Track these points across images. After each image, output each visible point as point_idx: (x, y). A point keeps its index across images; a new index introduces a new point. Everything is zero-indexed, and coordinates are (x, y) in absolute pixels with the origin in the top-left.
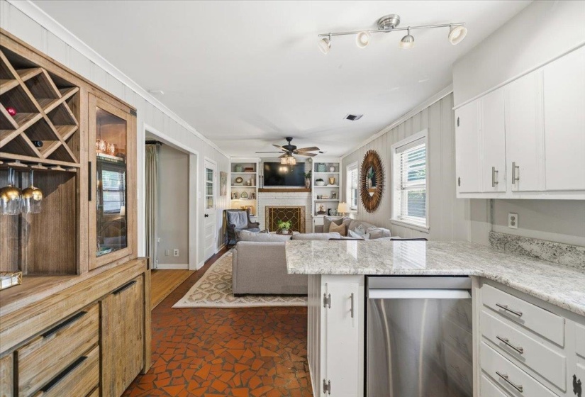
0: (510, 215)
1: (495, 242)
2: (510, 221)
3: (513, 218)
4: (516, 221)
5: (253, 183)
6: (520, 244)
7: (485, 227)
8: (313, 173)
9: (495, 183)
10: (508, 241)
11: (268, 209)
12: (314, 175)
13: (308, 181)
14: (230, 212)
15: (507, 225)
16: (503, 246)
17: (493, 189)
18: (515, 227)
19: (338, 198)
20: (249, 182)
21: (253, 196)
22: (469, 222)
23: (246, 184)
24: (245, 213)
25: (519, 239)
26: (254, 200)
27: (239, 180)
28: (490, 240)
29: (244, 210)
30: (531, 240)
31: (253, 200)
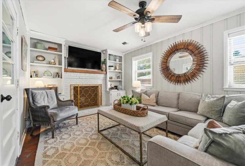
5: (57, 63)
8: (108, 61)
11: (72, 87)
12: (109, 63)
13: (104, 66)
14: (34, 91)
19: (122, 79)
20: (53, 61)
21: (58, 75)
23: (50, 63)
24: (53, 91)
26: (60, 79)
27: (41, 59)
29: (51, 88)
31: (58, 79)
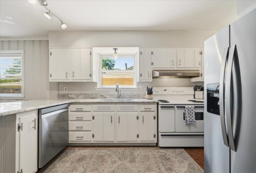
0: (65, 88)
1: (60, 96)
2: (65, 89)
3: (66, 88)
4: (67, 89)
6: (69, 96)
7: (56, 92)
9: (67, 77)
10: (65, 95)
15: (64, 91)
16: (63, 97)
17: (65, 78)
18: (67, 91)
22: (48, 92)
25: (68, 94)
28: (58, 96)
30: (72, 94)
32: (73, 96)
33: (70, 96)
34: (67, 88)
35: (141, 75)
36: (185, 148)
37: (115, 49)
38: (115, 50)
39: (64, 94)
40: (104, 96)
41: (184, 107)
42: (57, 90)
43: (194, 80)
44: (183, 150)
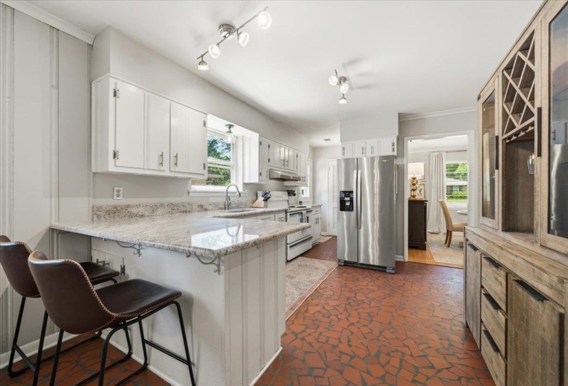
0: (116, 189)
1: (101, 214)
2: (116, 193)
3: (118, 191)
4: (121, 193)
6: (129, 210)
10: (117, 210)
15: (114, 197)
16: (112, 215)
18: (121, 198)
25: (128, 206)
28: (94, 214)
30: (138, 206)
32: (141, 210)
33: (134, 211)
34: (121, 189)
35: (260, 174)
36: (301, 255)
37: (230, 126)
38: (230, 128)
39: (115, 207)
40: (205, 207)
41: (302, 213)
42: (89, 196)
43: (287, 183)
44: (300, 258)
